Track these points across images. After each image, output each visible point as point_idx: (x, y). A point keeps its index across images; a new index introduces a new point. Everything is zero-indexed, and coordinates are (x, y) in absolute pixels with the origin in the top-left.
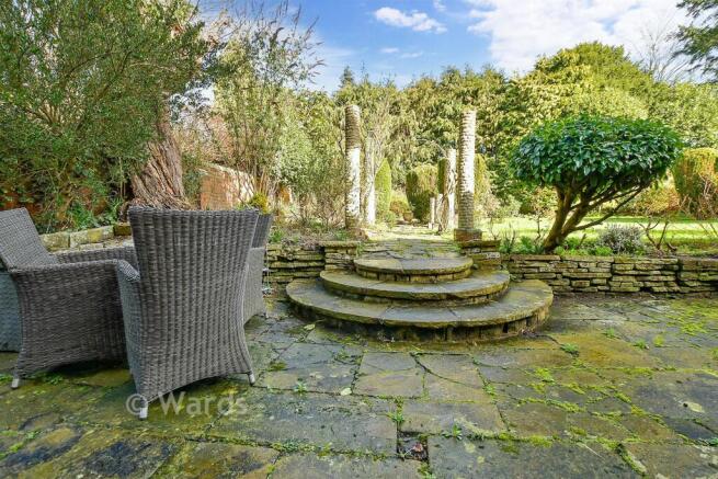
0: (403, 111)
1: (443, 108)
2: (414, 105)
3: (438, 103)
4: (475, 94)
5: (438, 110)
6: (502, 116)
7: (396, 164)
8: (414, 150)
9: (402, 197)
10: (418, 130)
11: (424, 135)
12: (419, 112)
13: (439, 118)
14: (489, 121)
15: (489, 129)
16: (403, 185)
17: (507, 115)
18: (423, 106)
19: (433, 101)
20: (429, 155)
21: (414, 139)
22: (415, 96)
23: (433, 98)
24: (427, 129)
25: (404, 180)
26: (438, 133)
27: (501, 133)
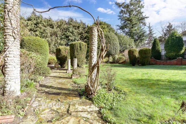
0: (55, 28)
1: (69, 29)
2: (59, 26)
3: (67, 28)
4: (78, 27)
5: (67, 29)
6: (86, 35)
7: (52, 45)
8: (59, 41)
9: (54, 57)
10: (60, 35)
11: (62, 37)
12: (60, 29)
13: (67, 32)
14: (82, 36)
15: (82, 38)
16: (55, 53)
17: (87, 35)
18: (62, 27)
19: (66, 26)
20: (64, 44)
21: (59, 38)
22: (59, 24)
23: (65, 25)
24: (63, 35)
25: (55, 51)
26: (67, 37)
27: (86, 40)
